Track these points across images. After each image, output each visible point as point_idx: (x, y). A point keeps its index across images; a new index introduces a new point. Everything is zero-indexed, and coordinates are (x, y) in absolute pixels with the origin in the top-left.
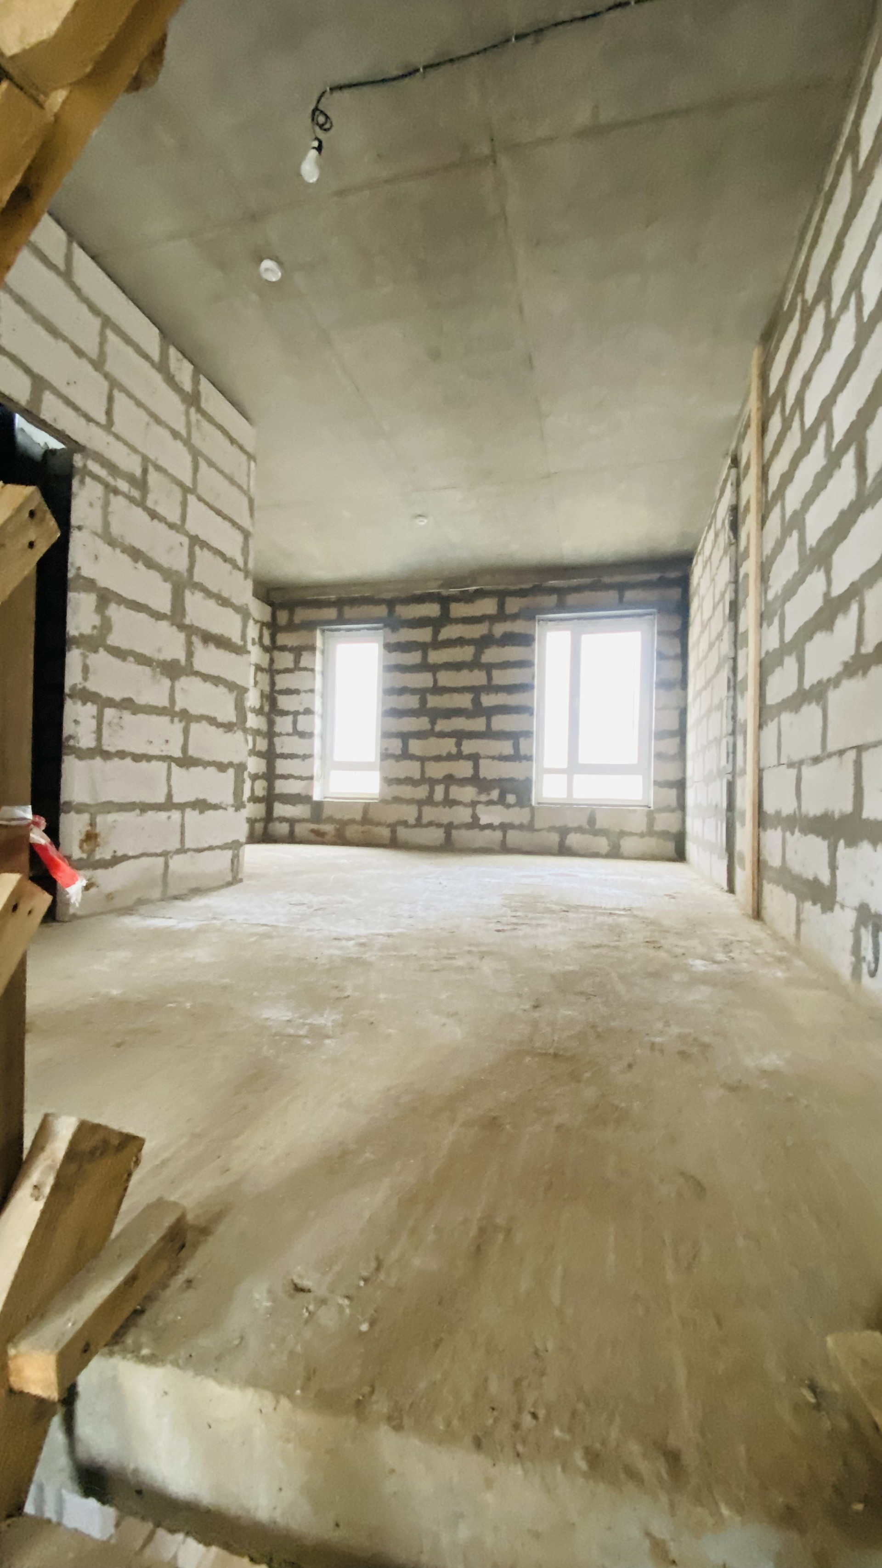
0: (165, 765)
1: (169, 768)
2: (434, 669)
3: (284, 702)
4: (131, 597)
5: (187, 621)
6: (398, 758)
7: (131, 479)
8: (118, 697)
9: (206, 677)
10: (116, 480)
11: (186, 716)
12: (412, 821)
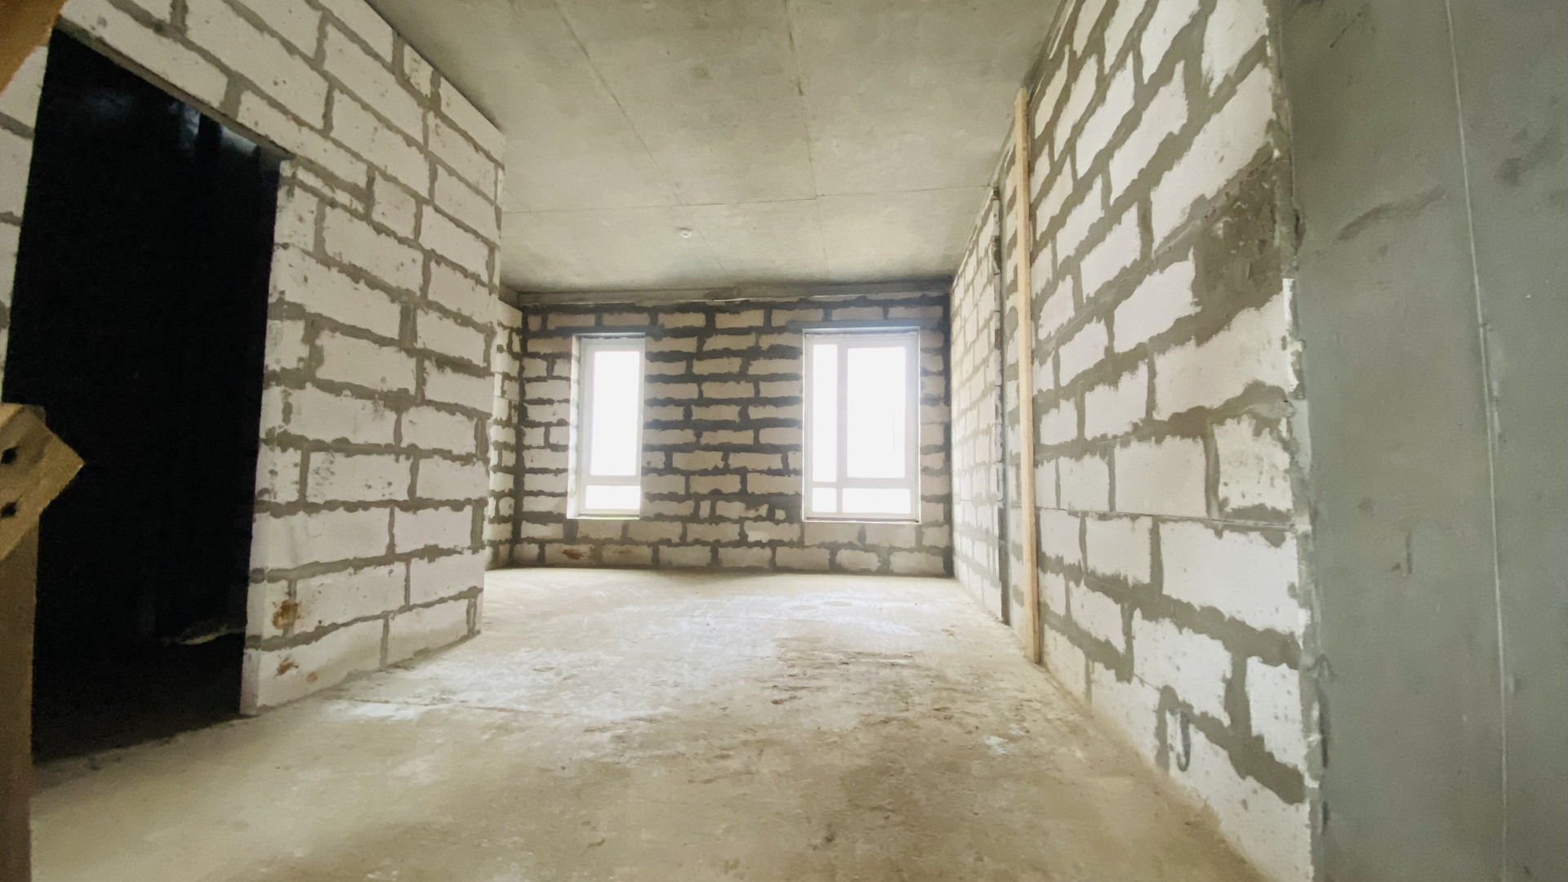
0: (387, 511)
1: (392, 514)
2: (700, 380)
3: (535, 413)
4: (349, 322)
5: (419, 345)
6: (660, 472)
7: (353, 190)
8: (328, 438)
9: (440, 406)
10: (333, 191)
11: (415, 454)
12: (675, 539)
